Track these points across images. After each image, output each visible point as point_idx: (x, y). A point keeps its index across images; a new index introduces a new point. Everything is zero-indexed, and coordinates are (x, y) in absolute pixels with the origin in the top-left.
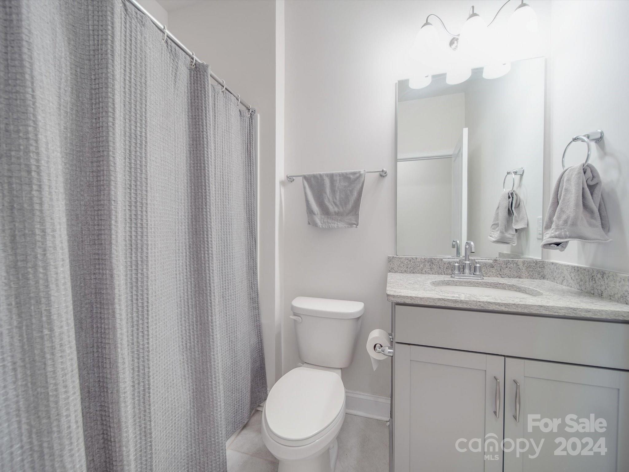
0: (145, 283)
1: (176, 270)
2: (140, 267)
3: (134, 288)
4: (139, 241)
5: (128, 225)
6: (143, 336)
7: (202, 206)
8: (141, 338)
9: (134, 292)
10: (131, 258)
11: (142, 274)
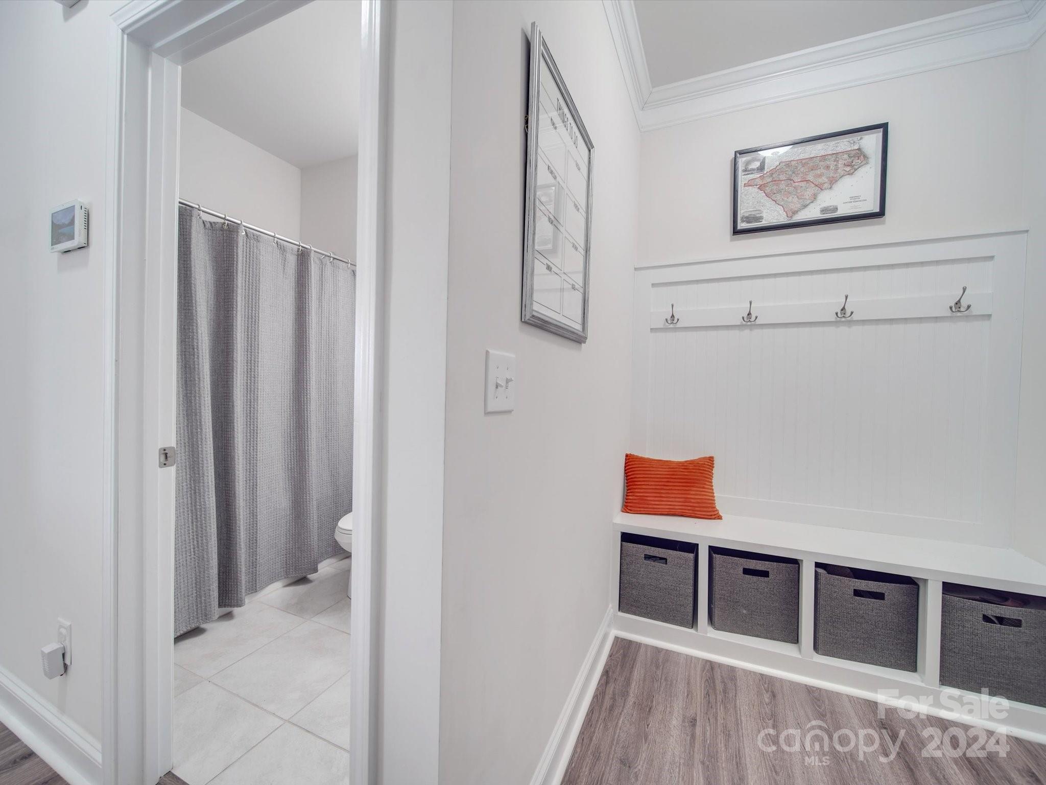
0: (256, 414)
1: (281, 409)
2: (252, 403)
3: (249, 417)
4: (252, 386)
5: (245, 375)
6: (253, 450)
7: (303, 360)
8: (252, 450)
9: (249, 420)
10: (247, 397)
11: (254, 408)
